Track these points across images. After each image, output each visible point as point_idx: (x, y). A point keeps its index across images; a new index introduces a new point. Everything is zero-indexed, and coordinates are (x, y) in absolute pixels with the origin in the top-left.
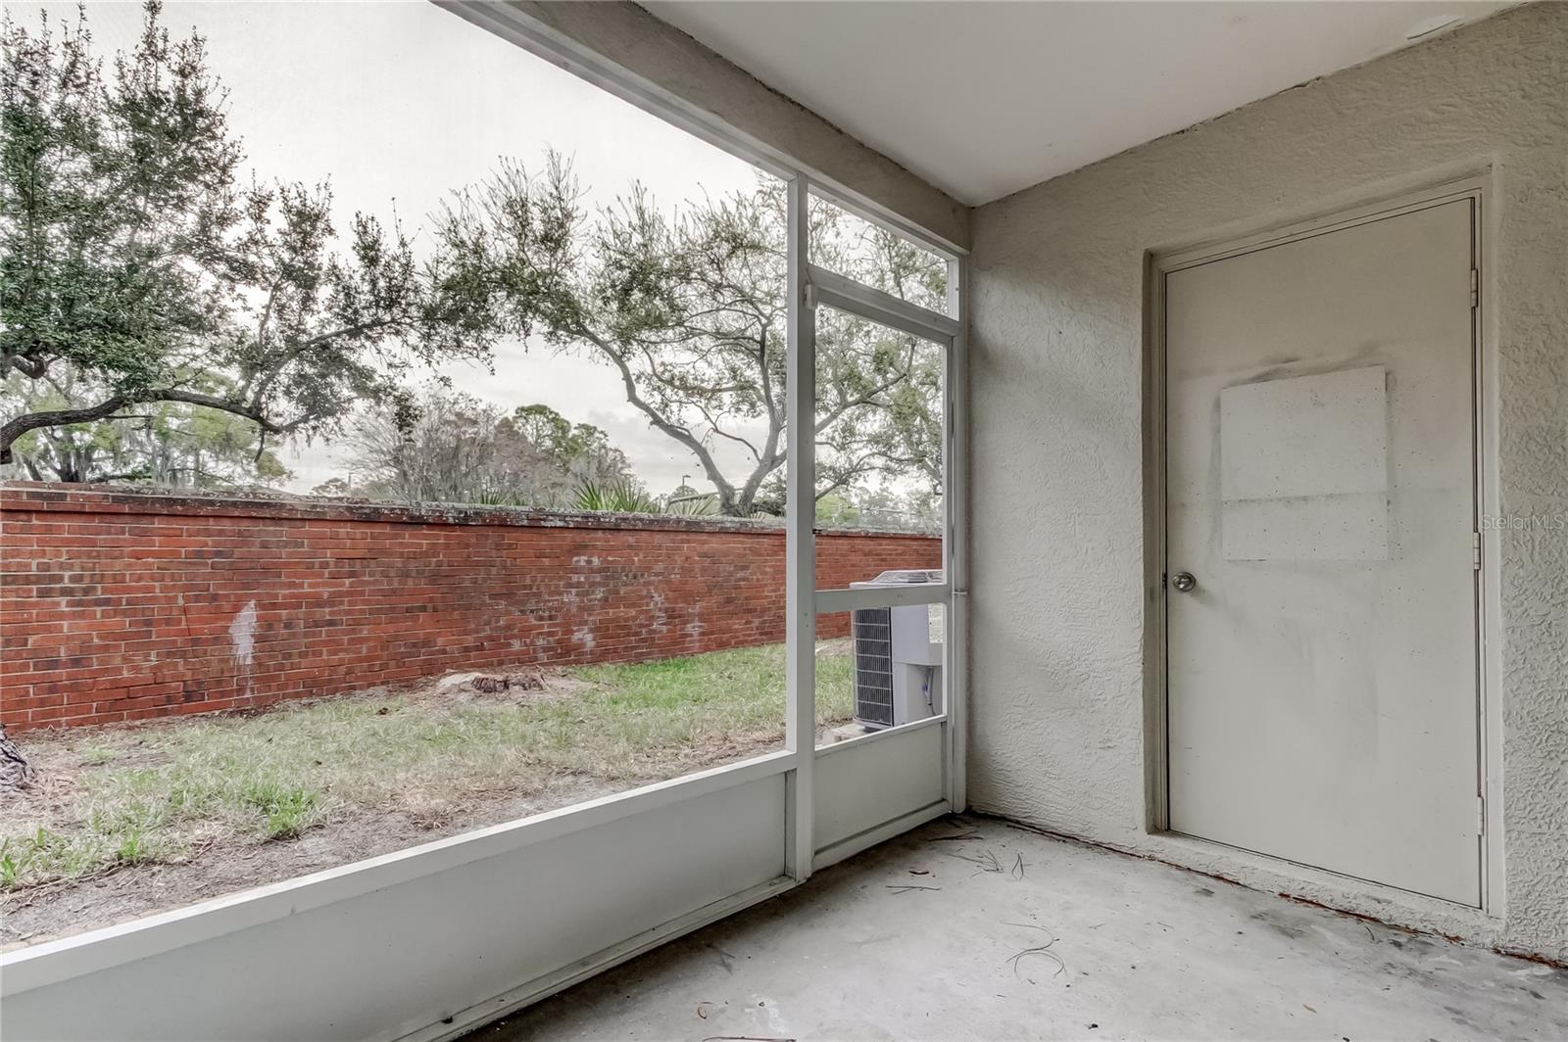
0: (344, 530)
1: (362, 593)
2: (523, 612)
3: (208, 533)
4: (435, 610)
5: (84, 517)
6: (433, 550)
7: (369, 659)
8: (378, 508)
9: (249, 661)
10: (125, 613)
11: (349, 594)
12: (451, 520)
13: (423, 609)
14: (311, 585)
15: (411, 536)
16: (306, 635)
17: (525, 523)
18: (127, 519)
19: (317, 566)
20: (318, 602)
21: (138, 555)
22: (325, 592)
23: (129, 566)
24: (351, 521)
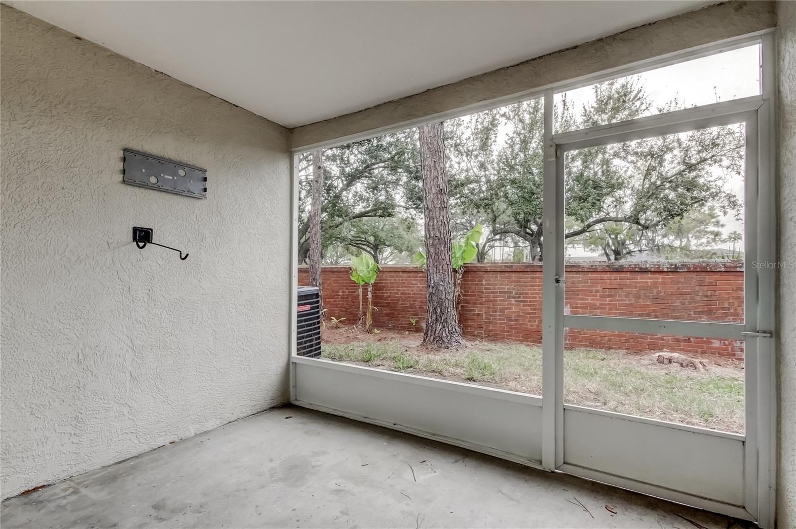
0: (605, 276)
1: (615, 305)
6: (655, 285)
7: (619, 336)
8: (622, 265)
10: (529, 306)
11: (609, 305)
14: (592, 300)
15: (641, 278)
18: (529, 273)
19: (594, 291)
21: (533, 286)
22: (598, 303)
23: (530, 290)
24: (609, 271)
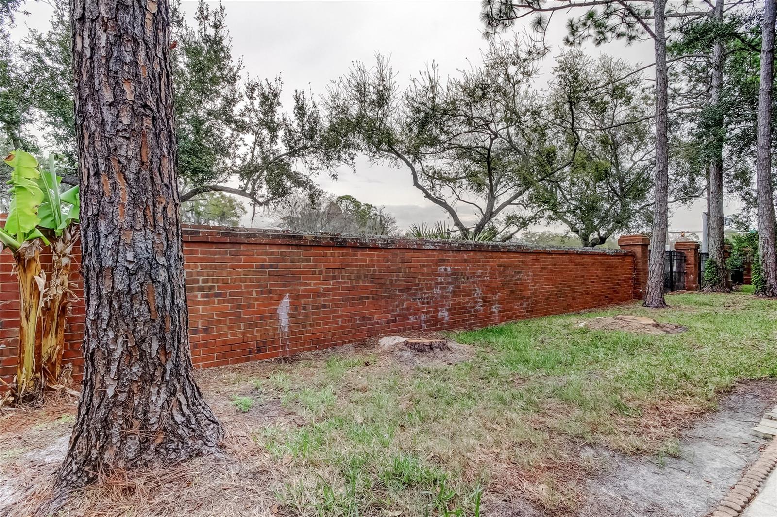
0: (329, 252)
1: (338, 289)
2: (415, 300)
3: (267, 254)
4: (373, 298)
5: (208, 245)
6: (372, 263)
7: (342, 327)
8: (345, 239)
9: (287, 329)
10: (228, 301)
11: (333, 289)
12: (380, 246)
13: (367, 298)
14: (315, 285)
15: (361, 256)
16: (313, 314)
17: (415, 247)
18: (228, 246)
19: (317, 273)
20: (318, 295)
21: (234, 267)
22: (321, 288)
23: (230, 274)
24: (333, 246)
